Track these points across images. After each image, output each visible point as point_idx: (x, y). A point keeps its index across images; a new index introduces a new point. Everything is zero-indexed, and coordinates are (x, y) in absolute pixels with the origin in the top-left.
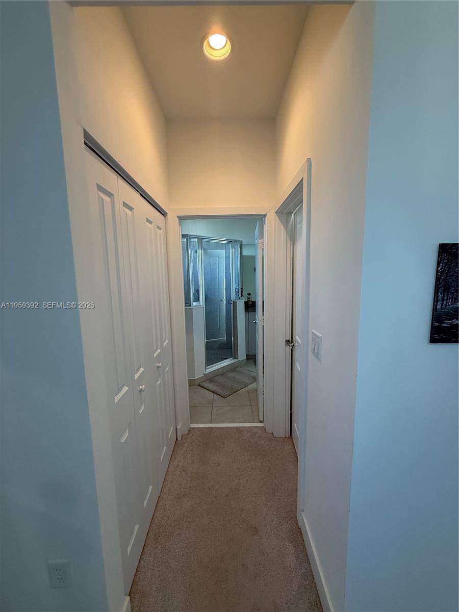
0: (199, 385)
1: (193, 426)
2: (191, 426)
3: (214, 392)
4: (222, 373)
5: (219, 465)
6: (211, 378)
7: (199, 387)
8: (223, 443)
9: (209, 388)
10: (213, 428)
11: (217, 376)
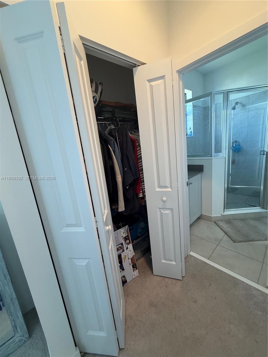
0: (215, 222)
1: (192, 253)
2: (190, 253)
3: (226, 233)
4: (243, 218)
5: (195, 302)
6: (229, 220)
7: (215, 224)
8: (210, 284)
9: (222, 228)
10: (208, 264)
11: (236, 219)
